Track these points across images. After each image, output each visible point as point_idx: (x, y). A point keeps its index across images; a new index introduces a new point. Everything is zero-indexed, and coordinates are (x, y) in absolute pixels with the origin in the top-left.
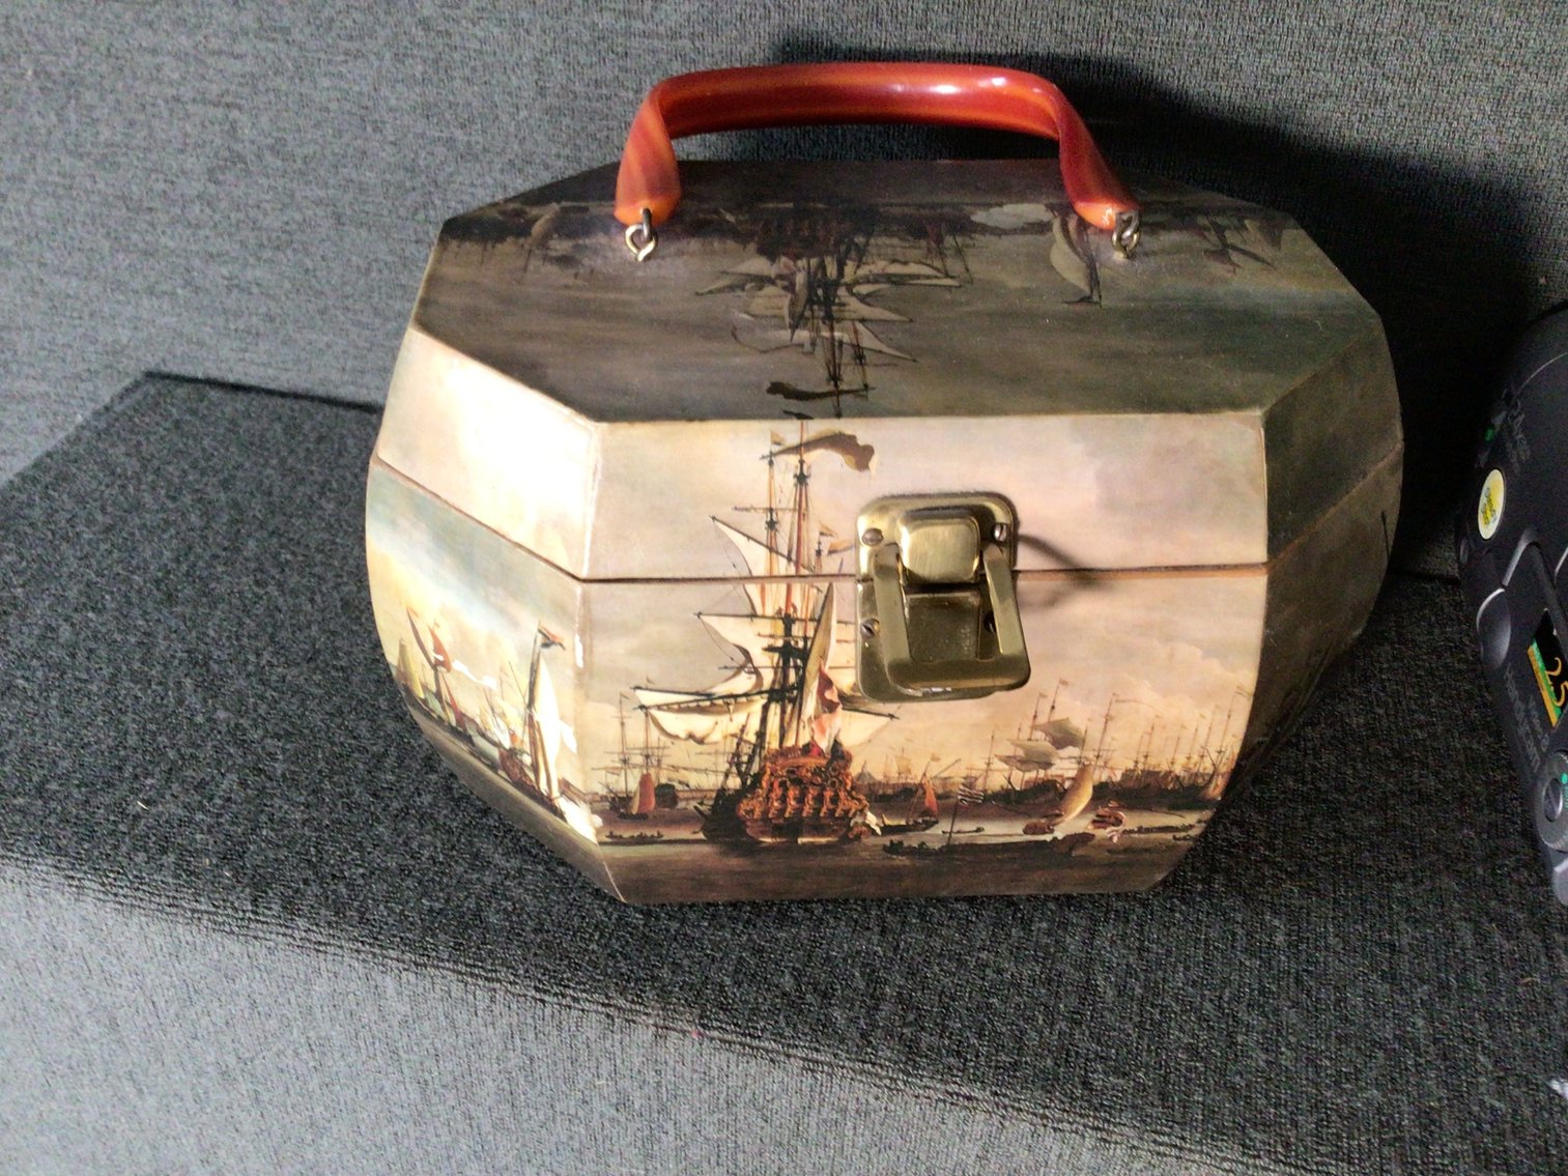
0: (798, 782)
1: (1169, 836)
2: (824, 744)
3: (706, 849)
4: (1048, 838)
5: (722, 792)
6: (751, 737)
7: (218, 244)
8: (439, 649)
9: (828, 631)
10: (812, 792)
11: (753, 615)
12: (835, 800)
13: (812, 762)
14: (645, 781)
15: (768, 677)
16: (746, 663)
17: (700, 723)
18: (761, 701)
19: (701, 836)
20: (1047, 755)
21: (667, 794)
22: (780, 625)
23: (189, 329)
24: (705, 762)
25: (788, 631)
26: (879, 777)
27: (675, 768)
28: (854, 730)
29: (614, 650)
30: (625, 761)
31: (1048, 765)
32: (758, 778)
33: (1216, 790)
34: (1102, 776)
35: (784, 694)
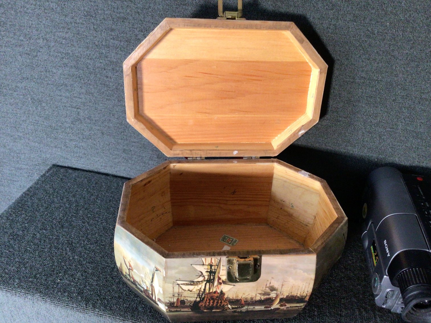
1: (297, 308)
2: (219, 291)
3: (191, 313)
4: (270, 309)
5: (195, 301)
6: (202, 290)
7: (73, 138)
8: (130, 266)
9: (220, 268)
10: (216, 301)
11: (203, 265)
12: (221, 303)
13: (216, 295)
14: (178, 300)
15: (206, 277)
16: (202, 275)
17: (191, 287)
18: (205, 283)
19: (190, 310)
20: (269, 293)
21: (183, 302)
22: (209, 267)
23: (64, 155)
24: (191, 295)
25: (211, 268)
26: (231, 298)
27: (185, 297)
28: (226, 288)
29: (172, 273)
30: (174, 296)
31: (269, 295)
32: (204, 299)
33: (307, 299)
34: (282, 297)
35: (210, 281)
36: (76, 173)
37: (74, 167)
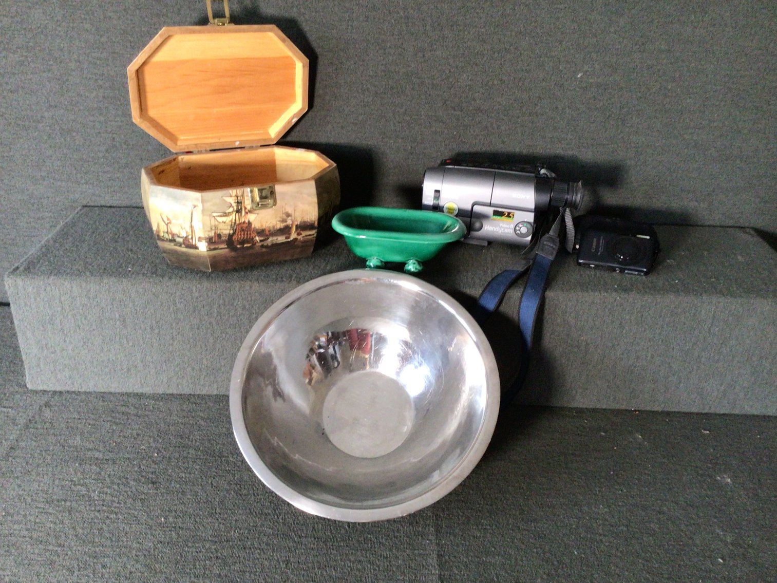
0: (243, 230)
1: (311, 237)
2: (247, 221)
3: (227, 250)
4: (289, 240)
5: (229, 234)
6: (234, 221)
7: (107, 169)
9: (245, 198)
10: (246, 233)
11: (231, 196)
12: (250, 234)
13: (245, 225)
14: (215, 233)
15: (235, 208)
16: (231, 206)
17: (224, 219)
18: (234, 213)
19: (226, 246)
20: (286, 219)
21: (219, 236)
22: (236, 198)
23: (97, 192)
24: (226, 227)
26: (257, 228)
27: (221, 229)
28: (251, 217)
29: (208, 205)
30: (211, 229)
31: (286, 222)
33: (316, 224)
34: (296, 223)
35: (238, 211)
36: (114, 210)
37: (108, 205)
